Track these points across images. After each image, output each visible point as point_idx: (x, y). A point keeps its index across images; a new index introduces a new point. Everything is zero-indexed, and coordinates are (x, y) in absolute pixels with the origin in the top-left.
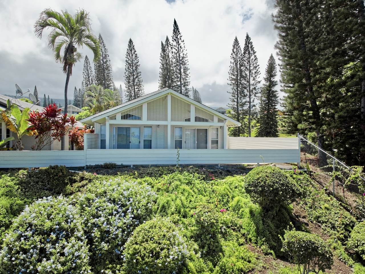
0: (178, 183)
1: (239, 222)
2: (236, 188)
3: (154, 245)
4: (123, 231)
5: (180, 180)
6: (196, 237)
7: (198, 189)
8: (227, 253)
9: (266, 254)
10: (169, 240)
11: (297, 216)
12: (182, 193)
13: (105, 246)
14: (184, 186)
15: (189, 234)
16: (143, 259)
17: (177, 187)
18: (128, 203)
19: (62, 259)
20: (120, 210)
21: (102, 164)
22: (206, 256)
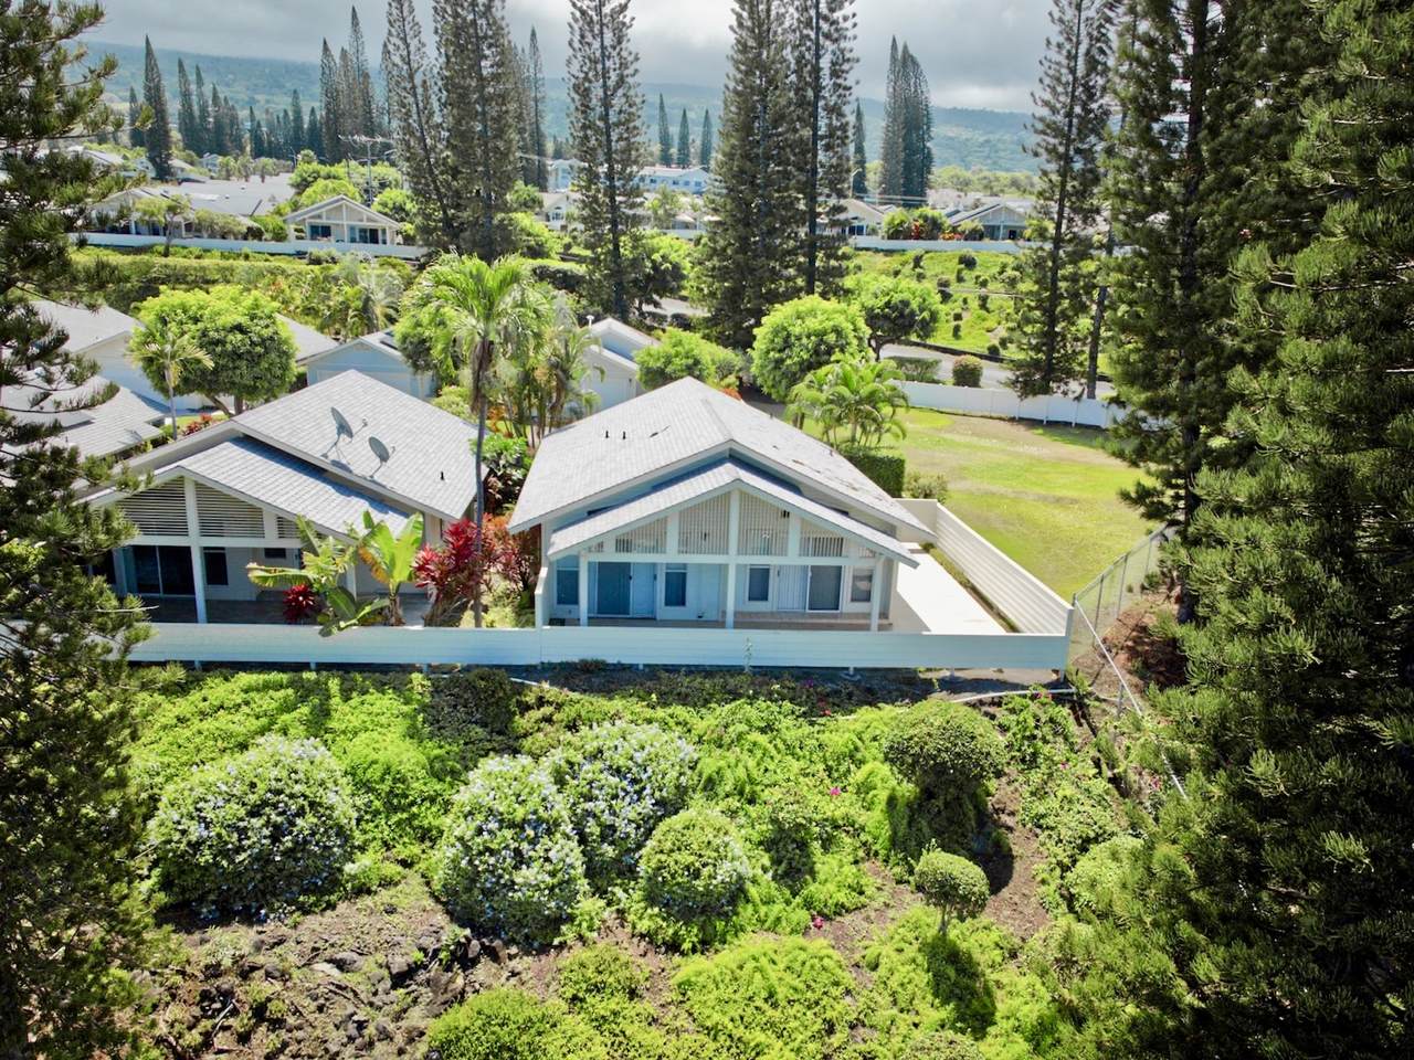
0: (743, 727)
1: (863, 818)
2: (875, 739)
3: (692, 858)
4: (638, 827)
5: (748, 722)
6: (768, 845)
7: (784, 741)
8: (821, 877)
9: (899, 882)
10: (717, 850)
11: (997, 811)
12: (750, 751)
13: (609, 851)
14: (756, 736)
15: (756, 837)
16: (673, 877)
17: (740, 736)
18: (644, 777)
19: (548, 867)
20: (629, 788)
21: (576, 660)
22: (782, 877)
